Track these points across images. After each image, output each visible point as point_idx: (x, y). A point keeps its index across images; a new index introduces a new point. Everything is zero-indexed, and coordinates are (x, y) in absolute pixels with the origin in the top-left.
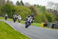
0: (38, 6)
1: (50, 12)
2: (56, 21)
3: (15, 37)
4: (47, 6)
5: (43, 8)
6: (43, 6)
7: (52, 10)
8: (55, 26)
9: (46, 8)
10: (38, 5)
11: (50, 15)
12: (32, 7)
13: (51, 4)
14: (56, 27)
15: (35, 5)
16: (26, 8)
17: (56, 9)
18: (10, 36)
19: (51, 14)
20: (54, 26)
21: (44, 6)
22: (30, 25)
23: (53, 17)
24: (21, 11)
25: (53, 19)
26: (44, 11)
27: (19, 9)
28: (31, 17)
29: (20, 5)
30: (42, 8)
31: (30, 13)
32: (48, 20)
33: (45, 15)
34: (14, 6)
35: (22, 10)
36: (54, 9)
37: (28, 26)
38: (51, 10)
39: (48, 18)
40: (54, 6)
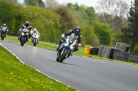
0: (77, 8)
1: (105, 20)
2: (119, 42)
3: (21, 80)
4: (97, 8)
5: (90, 12)
6: (88, 8)
7: (109, 16)
8: (117, 55)
9: (97, 11)
10: (76, 5)
11: (105, 27)
12: (61, 10)
13: (107, 3)
14: (118, 57)
15: (69, 5)
16: (49, 11)
17: (118, 15)
18: (10, 77)
19: (107, 25)
20: (114, 54)
21: (92, 8)
22: (68, 56)
23: (112, 32)
24: (36, 18)
25: (113, 38)
26: (90, 19)
27: (31, 13)
28: (73, 35)
29: (34, 5)
30: (87, 11)
31: (58, 22)
32: (101, 39)
33: (93, 27)
34: (19, 7)
35: (39, 16)
36: (115, 14)
37: (65, 58)
38: (107, 16)
39: (101, 35)
40: (115, 6)
